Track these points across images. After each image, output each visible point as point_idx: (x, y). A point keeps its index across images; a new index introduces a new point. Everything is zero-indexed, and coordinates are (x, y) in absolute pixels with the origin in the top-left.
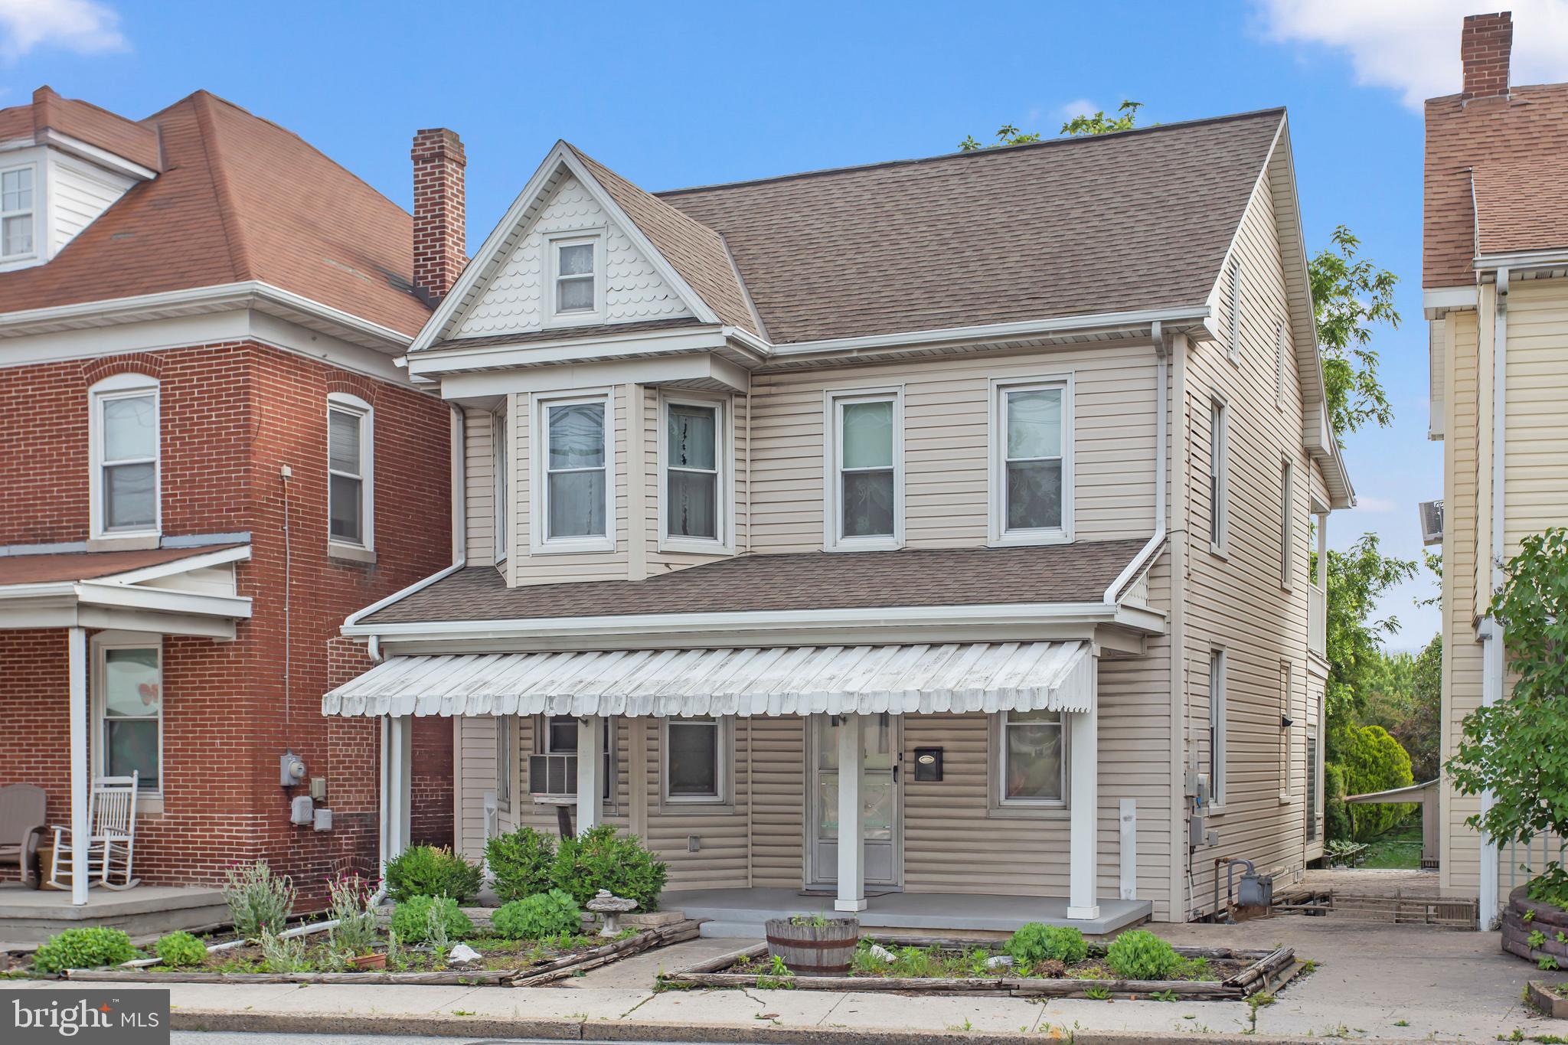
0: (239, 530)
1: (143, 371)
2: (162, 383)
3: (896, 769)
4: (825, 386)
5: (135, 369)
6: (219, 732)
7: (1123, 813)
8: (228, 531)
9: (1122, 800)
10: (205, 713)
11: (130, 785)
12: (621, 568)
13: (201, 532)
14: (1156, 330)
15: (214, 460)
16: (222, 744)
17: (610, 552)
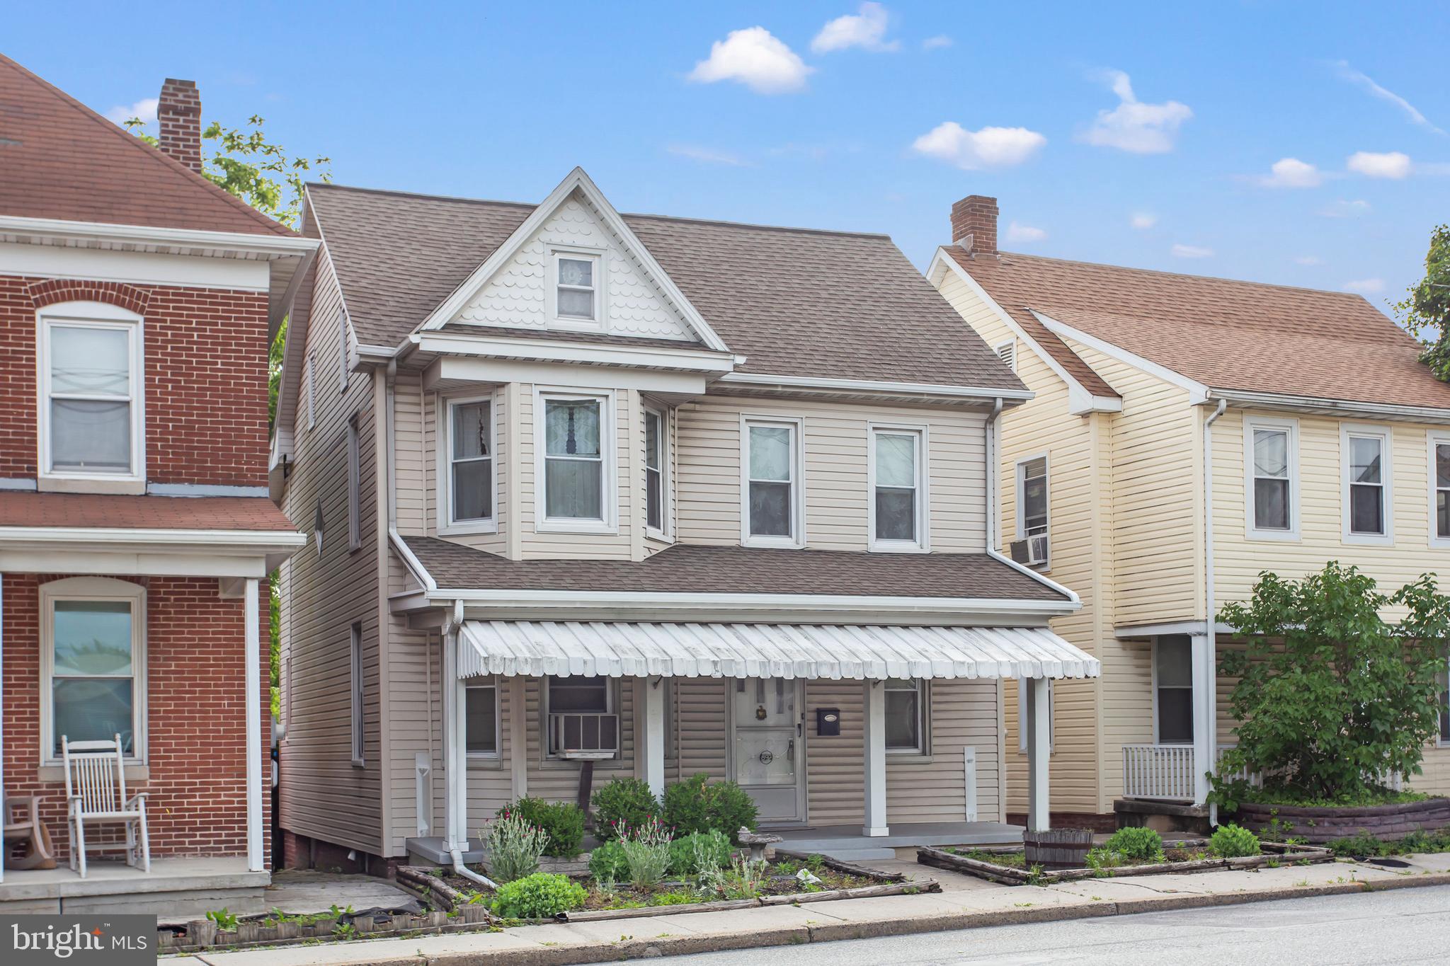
0: (254, 485)
1: (120, 303)
2: (146, 320)
3: (799, 726)
4: (742, 410)
5: (106, 299)
6: (225, 692)
7: (967, 758)
8: (240, 484)
9: (966, 748)
10: (208, 672)
11: (114, 750)
12: (626, 550)
13: (200, 482)
14: (999, 403)
15: (220, 409)
16: (229, 705)
17: (614, 535)
